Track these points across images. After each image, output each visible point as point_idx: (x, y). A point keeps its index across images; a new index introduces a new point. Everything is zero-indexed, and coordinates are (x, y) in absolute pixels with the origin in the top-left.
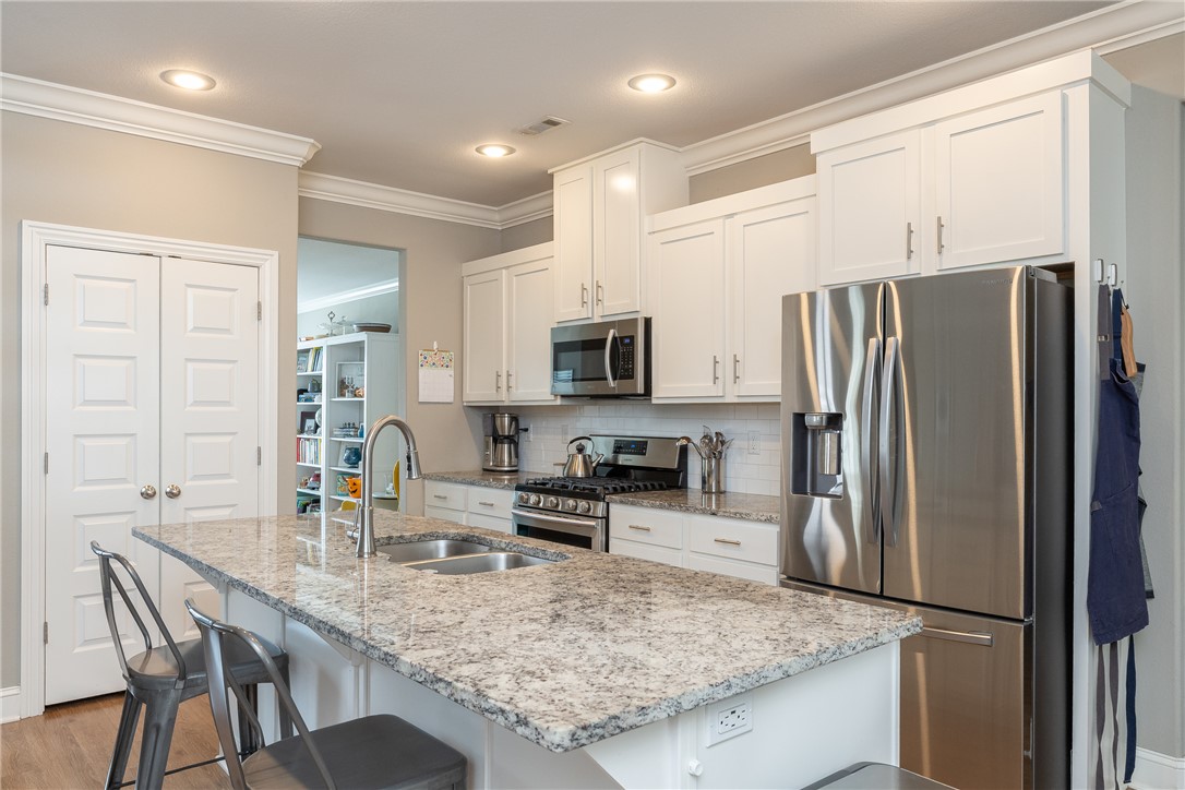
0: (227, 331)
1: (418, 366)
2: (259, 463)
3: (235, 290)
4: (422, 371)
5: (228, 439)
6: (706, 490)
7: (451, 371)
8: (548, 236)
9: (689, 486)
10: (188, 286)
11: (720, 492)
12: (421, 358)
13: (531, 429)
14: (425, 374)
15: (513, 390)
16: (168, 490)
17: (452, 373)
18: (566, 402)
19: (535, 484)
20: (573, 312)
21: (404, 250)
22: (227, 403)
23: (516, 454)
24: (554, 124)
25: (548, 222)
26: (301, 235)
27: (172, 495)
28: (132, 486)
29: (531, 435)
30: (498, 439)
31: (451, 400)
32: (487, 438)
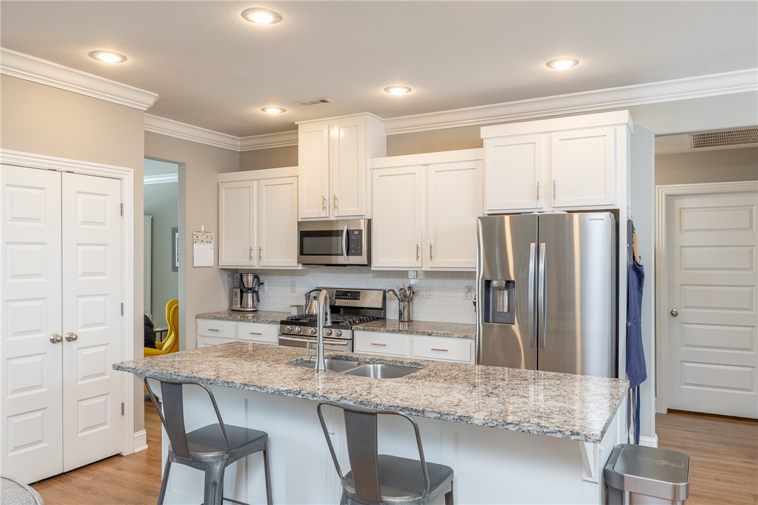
0: (102, 224)
1: (193, 242)
2: (122, 314)
3: (106, 195)
4: (195, 245)
5: (102, 299)
6: (401, 320)
7: (212, 246)
8: (293, 161)
9: (387, 317)
10: (78, 192)
11: (410, 321)
12: (195, 237)
13: (266, 283)
14: (198, 248)
15: (264, 259)
16: (67, 336)
17: (213, 247)
18: (305, 268)
19: (292, 320)
20: (313, 212)
21: (184, 164)
22: (102, 274)
23: (257, 299)
24: (324, 101)
25: (294, 149)
26: (146, 157)
27: (69, 339)
28: (43, 335)
29: (266, 287)
30: (243, 290)
31: (212, 264)
32: (235, 290)
